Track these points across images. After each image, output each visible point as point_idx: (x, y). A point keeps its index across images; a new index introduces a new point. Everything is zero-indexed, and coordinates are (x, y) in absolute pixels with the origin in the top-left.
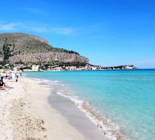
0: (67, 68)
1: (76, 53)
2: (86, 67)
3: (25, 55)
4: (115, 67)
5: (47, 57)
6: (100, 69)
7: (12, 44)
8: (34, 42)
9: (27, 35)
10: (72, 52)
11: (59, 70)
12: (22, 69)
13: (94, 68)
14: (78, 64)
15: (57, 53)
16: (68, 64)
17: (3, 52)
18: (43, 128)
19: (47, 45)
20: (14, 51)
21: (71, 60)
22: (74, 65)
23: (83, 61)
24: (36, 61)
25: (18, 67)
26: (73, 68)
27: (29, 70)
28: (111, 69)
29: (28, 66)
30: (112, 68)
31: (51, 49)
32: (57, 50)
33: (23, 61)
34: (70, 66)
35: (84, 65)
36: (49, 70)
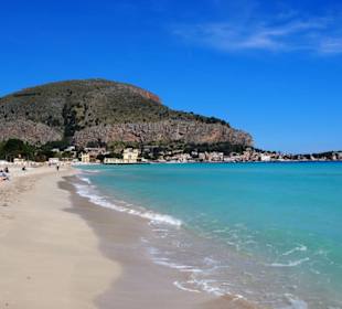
0: (202, 155)
1: (223, 123)
2: (247, 154)
3: (109, 127)
4: (315, 156)
5: (158, 130)
6: (281, 159)
7: (82, 103)
8: (129, 98)
9: (115, 85)
10: (213, 121)
11: (185, 161)
12: (101, 158)
13: (265, 158)
14: (226, 148)
15: (180, 123)
16: (206, 148)
17: (62, 122)
19: (157, 105)
20: (87, 119)
21: (211, 139)
22: (219, 151)
23: (240, 141)
24: (133, 139)
25: (93, 153)
26: (215, 155)
27: (117, 161)
28: (305, 159)
29: (116, 151)
30: (308, 157)
31: (165, 113)
32: (180, 115)
33: (106, 140)
34: (208, 152)
35: (240, 149)
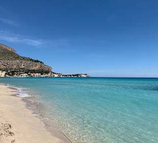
0: (32, 74)
1: (41, 62)
2: (49, 74)
4: (73, 75)
5: (14, 64)
6: (61, 76)
10: (38, 61)
11: (25, 76)
13: (56, 76)
14: (42, 72)
15: (24, 62)
16: (34, 71)
18: (10, 133)
19: (14, 54)
21: (36, 68)
22: (39, 73)
23: (47, 69)
24: (3, 67)
26: (37, 74)
28: (69, 76)
30: (71, 76)
31: (18, 57)
32: (24, 58)
34: (35, 73)
35: (47, 72)
36: (15, 76)
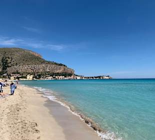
0: (57, 77)
1: (64, 66)
2: (72, 77)
3: (21, 67)
4: (95, 77)
5: (40, 68)
6: (84, 79)
7: (10, 57)
8: (29, 55)
9: (24, 50)
10: (61, 65)
11: (50, 79)
12: (18, 78)
13: (78, 78)
14: (65, 74)
15: (49, 65)
16: (58, 74)
17: (2, 64)
18: (36, 131)
19: (40, 58)
20: (12, 63)
21: (60, 71)
22: (62, 75)
23: (70, 72)
24: (31, 71)
25: (15, 76)
26: (61, 77)
27: (25, 79)
29: (24, 76)
30: (93, 78)
31: (43, 62)
32: (49, 63)
33: (20, 71)
34: (59, 76)
35: (70, 75)
36: (42, 79)
